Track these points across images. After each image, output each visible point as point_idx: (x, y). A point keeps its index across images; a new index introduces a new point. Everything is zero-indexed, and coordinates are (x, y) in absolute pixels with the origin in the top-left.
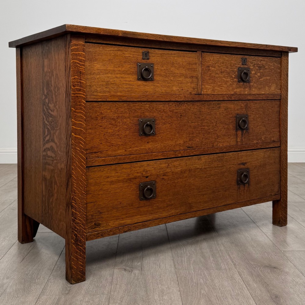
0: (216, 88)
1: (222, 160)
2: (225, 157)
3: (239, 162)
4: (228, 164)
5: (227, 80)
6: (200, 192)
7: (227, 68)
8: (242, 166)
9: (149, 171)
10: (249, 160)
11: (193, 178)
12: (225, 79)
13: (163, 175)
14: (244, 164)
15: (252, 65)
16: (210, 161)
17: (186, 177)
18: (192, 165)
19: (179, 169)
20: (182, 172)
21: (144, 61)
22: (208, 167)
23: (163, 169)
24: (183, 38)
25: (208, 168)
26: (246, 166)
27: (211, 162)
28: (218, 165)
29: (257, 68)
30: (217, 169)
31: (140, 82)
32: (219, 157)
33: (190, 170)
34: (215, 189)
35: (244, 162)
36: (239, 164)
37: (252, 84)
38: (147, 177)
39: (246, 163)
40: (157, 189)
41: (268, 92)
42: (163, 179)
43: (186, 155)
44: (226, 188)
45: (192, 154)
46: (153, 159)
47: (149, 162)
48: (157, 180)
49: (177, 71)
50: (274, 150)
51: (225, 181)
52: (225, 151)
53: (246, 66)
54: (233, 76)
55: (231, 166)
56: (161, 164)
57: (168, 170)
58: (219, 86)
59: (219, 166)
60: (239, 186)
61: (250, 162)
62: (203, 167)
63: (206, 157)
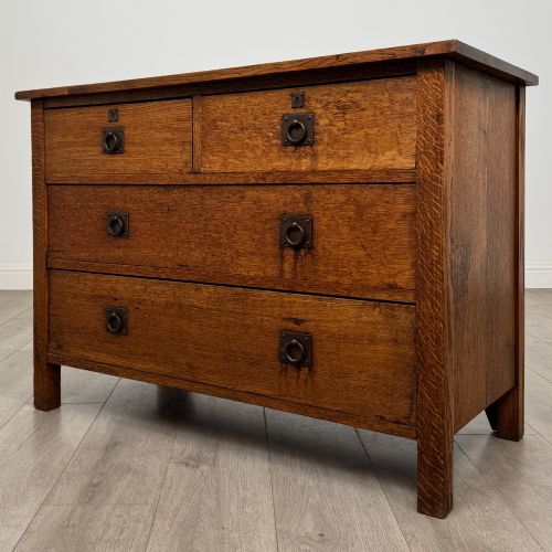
0: (230, 160)
2: (251, 298)
3: (286, 316)
4: (257, 312)
5: (256, 143)
7: (255, 119)
8: (291, 325)
9: (119, 291)
10: (311, 316)
11: (187, 321)
12: (251, 142)
13: (138, 303)
14: (298, 322)
15: (319, 106)
16: (218, 298)
17: (174, 315)
18: (185, 298)
19: (162, 300)
20: (166, 305)
21: (111, 124)
22: (214, 307)
23: (137, 292)
25: (215, 310)
26: (302, 328)
27: (220, 301)
28: (234, 308)
29: (335, 111)
30: (232, 317)
33: (180, 306)
34: (228, 353)
35: (299, 317)
36: (284, 319)
37: (320, 148)
38: (116, 299)
39: (303, 321)
41: (369, 166)
42: (137, 308)
43: (173, 278)
46: (124, 273)
47: (118, 278)
48: (129, 308)
50: (393, 309)
51: (250, 345)
53: (303, 111)
54: (271, 134)
55: (266, 318)
57: (145, 297)
58: (237, 157)
59: (237, 311)
60: (284, 365)
61: (314, 320)
62: (205, 306)
63: (211, 288)
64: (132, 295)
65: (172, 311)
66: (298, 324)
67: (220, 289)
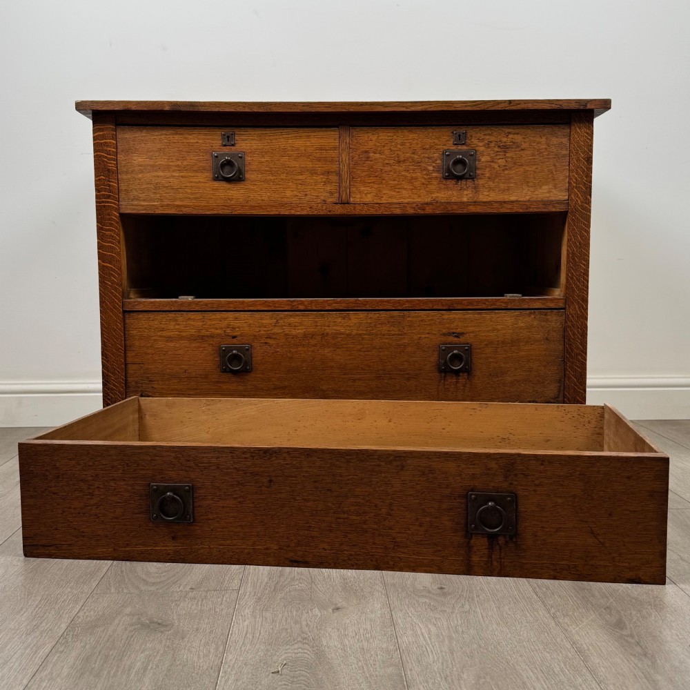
0: (384, 192)
1: (400, 322)
2: (408, 319)
3: (444, 331)
4: (414, 331)
5: (414, 175)
6: (345, 374)
7: (413, 153)
8: (451, 339)
9: (238, 327)
10: (472, 329)
11: (331, 349)
12: (409, 175)
13: (266, 338)
14: (458, 335)
15: (481, 144)
16: (371, 323)
17: (315, 345)
18: (328, 326)
19: (300, 331)
20: (305, 336)
22: (365, 332)
23: (265, 327)
24: (294, 104)
25: (366, 334)
26: (462, 339)
27: (372, 325)
28: (389, 331)
29: (496, 149)
30: (387, 339)
31: (217, 184)
32: (391, 317)
33: (323, 335)
34: (381, 372)
35: (459, 330)
36: (444, 334)
37: (481, 182)
38: (234, 337)
39: (463, 334)
40: (254, 359)
41: (528, 198)
42: (266, 343)
43: (314, 308)
44: (408, 374)
45: (327, 308)
46: (246, 309)
47: (237, 314)
48: (253, 344)
49: (293, 164)
50: (546, 315)
51: (406, 361)
52: (407, 308)
53: (465, 147)
54: (431, 168)
55: (423, 336)
56: (262, 319)
57: (277, 330)
58: (393, 188)
59: (393, 333)
60: (443, 375)
61: (473, 332)
62: (354, 332)
63: (362, 315)
64: (257, 330)
65: (312, 342)
66: (457, 337)
67: (371, 315)
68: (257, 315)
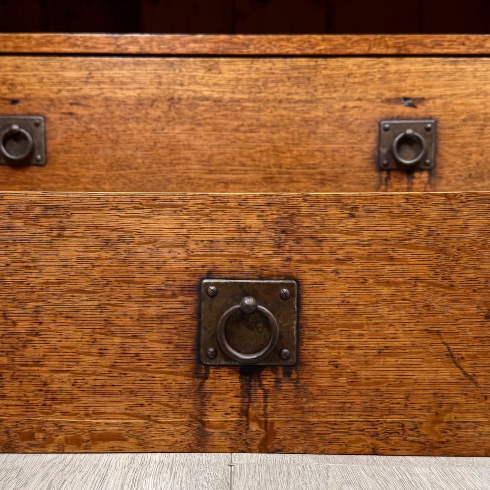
1: (309, 79)
2: (324, 72)
3: (389, 95)
4: (334, 95)
6: (211, 172)
8: (401, 109)
9: (22, 84)
10: (436, 92)
11: (187, 127)
13: (71, 104)
14: (413, 103)
16: (257, 80)
17: (158, 119)
18: (182, 85)
19: (131, 93)
20: (140, 102)
22: (246, 97)
23: (69, 84)
25: (248, 100)
26: (421, 110)
27: (260, 83)
28: (289, 94)
30: (285, 109)
32: (294, 68)
33: (172, 101)
34: (274, 170)
35: (416, 94)
36: (388, 101)
38: (14, 102)
39: (422, 100)
40: (50, 142)
42: (71, 114)
43: (156, 50)
44: (322, 173)
45: (180, 50)
46: (35, 50)
47: (19, 60)
48: (48, 115)
51: (320, 151)
52: (323, 52)
55: (351, 104)
56: (63, 68)
59: (296, 97)
60: (384, 175)
61: (441, 97)
62: (227, 96)
63: (241, 64)
64: (55, 88)
65: (155, 113)
66: (412, 105)
67: (260, 64)
68: (55, 62)
